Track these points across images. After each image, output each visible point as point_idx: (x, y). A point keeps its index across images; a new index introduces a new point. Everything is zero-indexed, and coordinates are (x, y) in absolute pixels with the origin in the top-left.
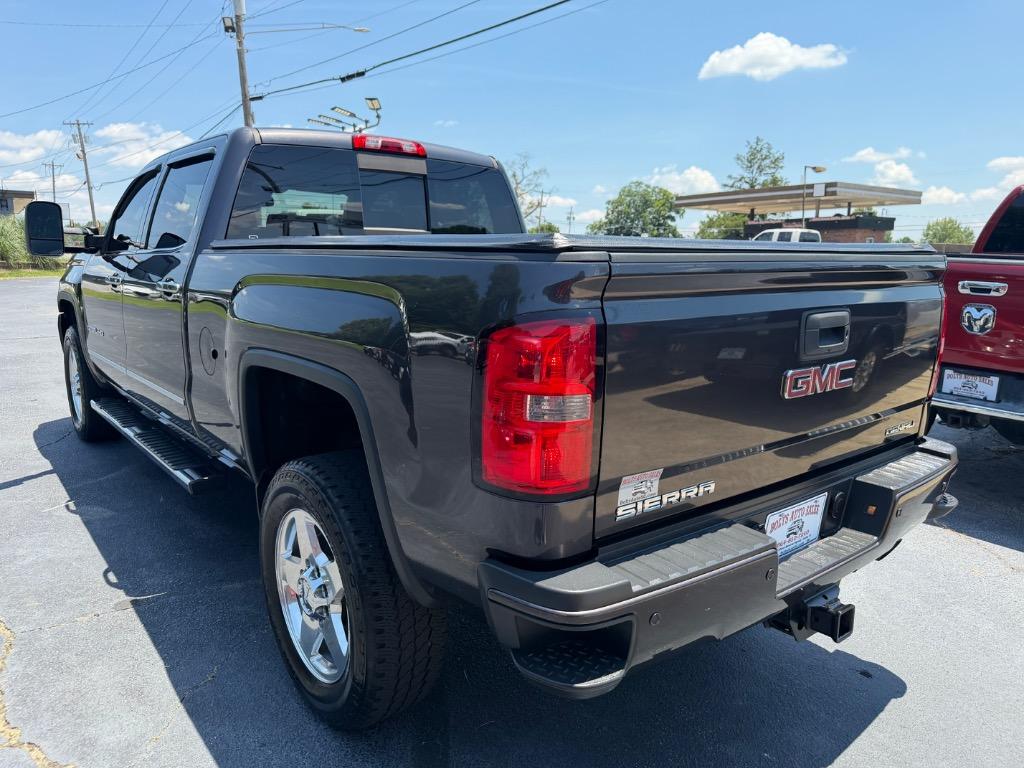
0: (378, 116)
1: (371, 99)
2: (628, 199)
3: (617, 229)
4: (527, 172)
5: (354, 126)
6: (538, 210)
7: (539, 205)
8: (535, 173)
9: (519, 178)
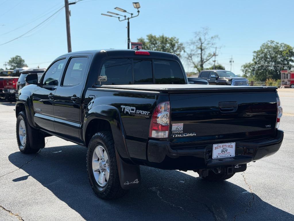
0: (138, 12)
1: (136, 3)
2: (266, 50)
3: (259, 67)
4: (207, 37)
5: (125, 16)
6: (214, 57)
7: (215, 55)
8: (212, 38)
9: (203, 41)
